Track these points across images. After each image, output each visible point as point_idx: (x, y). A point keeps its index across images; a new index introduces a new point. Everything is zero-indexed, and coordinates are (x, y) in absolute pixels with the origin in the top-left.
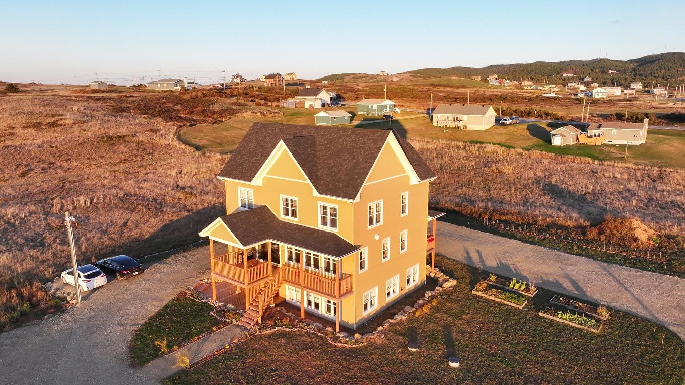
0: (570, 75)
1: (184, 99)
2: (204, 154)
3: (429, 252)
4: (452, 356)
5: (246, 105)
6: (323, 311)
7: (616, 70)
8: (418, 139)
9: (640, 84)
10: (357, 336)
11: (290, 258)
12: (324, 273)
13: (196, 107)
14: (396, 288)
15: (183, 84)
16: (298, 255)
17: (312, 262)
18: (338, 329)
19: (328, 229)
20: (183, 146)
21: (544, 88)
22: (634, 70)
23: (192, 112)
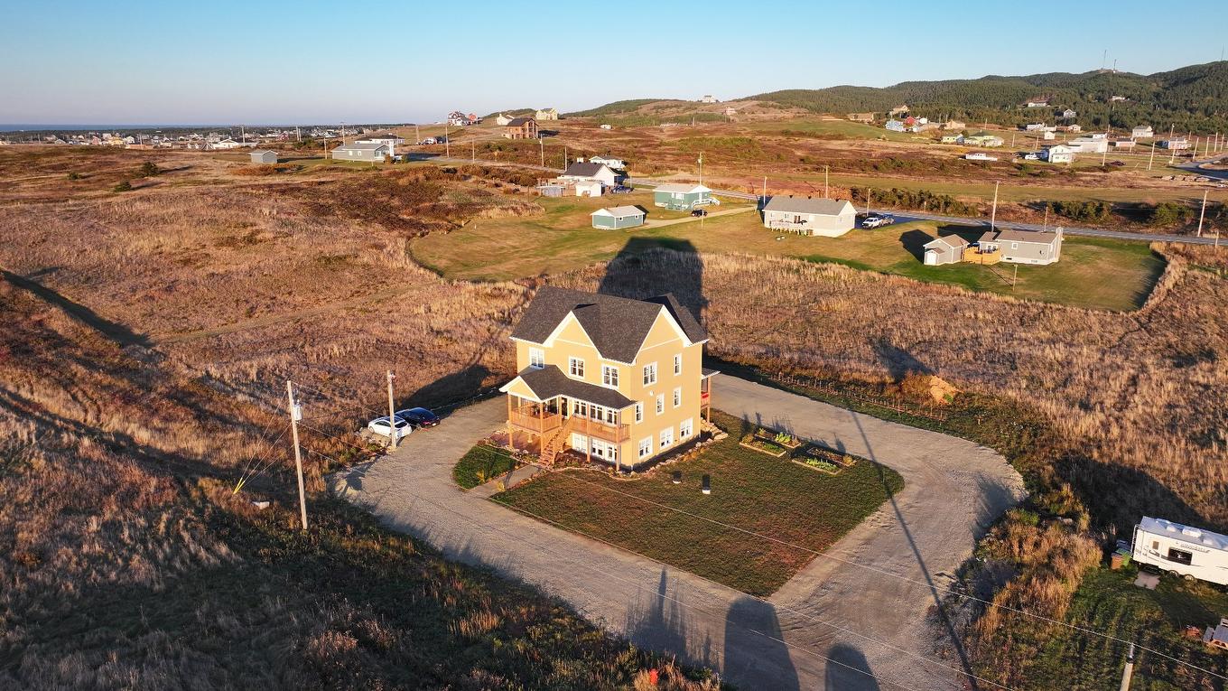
0: (1041, 105)
1: (399, 187)
2: (450, 281)
3: (704, 408)
4: (706, 486)
5: (489, 194)
6: (605, 457)
7: (1125, 95)
8: (736, 253)
9: (1150, 129)
10: (633, 473)
11: (577, 411)
12: (606, 422)
13: (422, 201)
14: (671, 439)
15: (387, 152)
16: (584, 409)
17: (596, 415)
18: (618, 468)
19: (611, 386)
20: (422, 271)
21: (974, 142)
22: (1157, 95)
23: (418, 211)
